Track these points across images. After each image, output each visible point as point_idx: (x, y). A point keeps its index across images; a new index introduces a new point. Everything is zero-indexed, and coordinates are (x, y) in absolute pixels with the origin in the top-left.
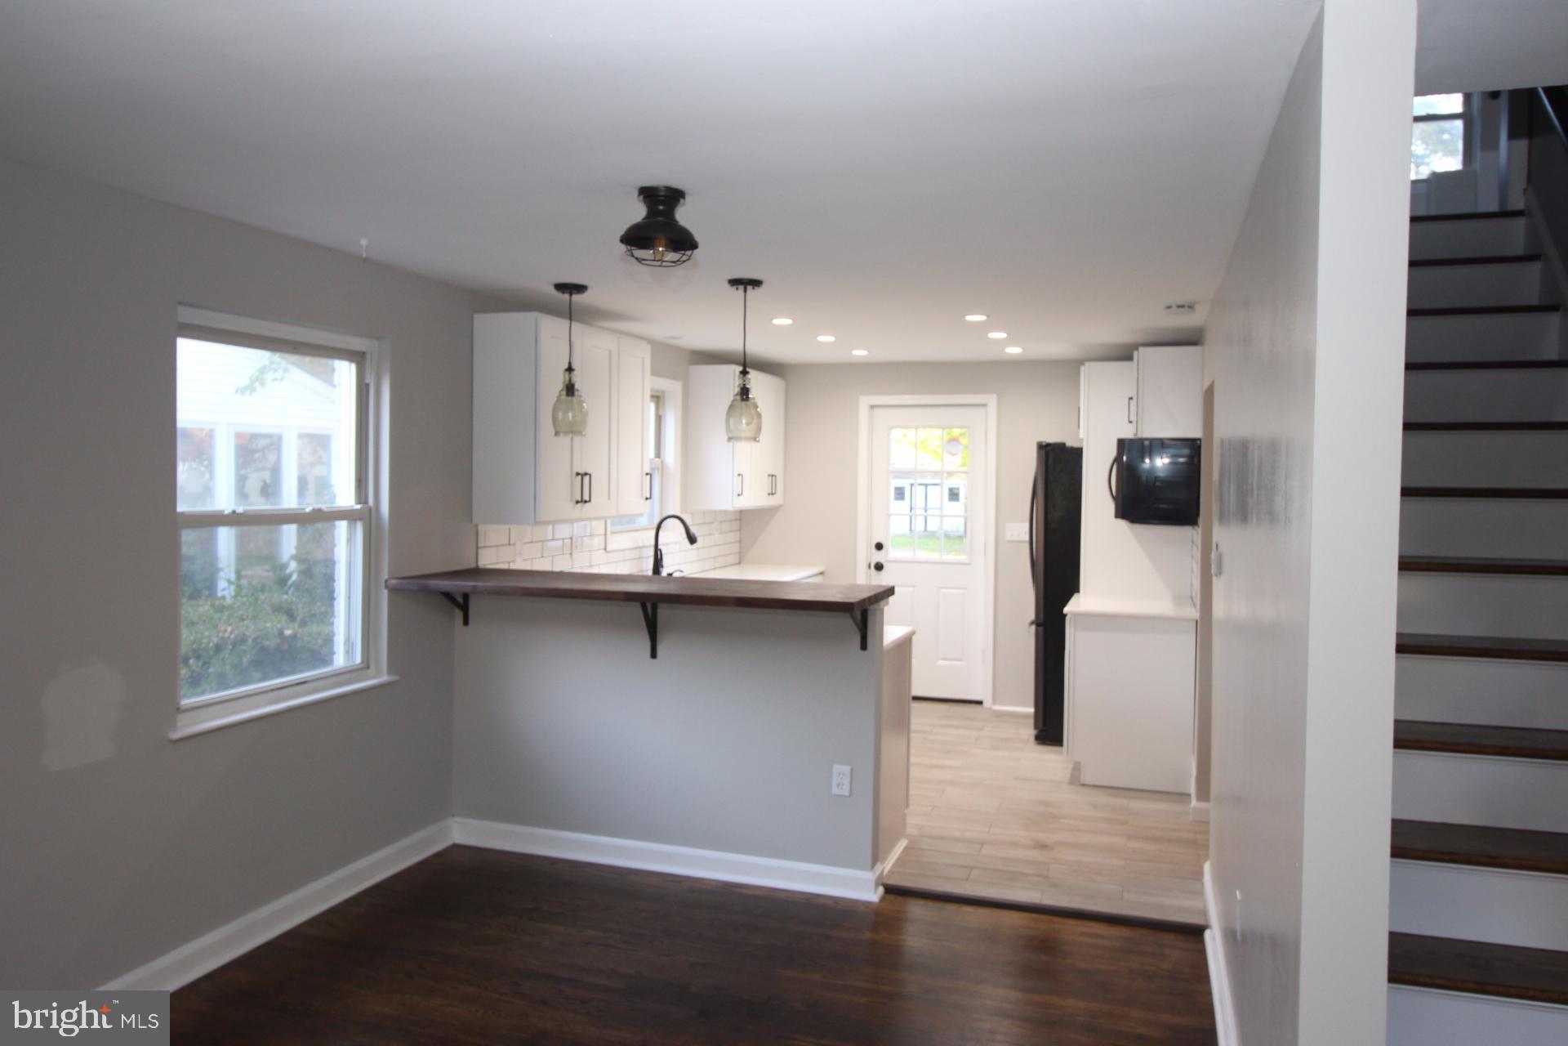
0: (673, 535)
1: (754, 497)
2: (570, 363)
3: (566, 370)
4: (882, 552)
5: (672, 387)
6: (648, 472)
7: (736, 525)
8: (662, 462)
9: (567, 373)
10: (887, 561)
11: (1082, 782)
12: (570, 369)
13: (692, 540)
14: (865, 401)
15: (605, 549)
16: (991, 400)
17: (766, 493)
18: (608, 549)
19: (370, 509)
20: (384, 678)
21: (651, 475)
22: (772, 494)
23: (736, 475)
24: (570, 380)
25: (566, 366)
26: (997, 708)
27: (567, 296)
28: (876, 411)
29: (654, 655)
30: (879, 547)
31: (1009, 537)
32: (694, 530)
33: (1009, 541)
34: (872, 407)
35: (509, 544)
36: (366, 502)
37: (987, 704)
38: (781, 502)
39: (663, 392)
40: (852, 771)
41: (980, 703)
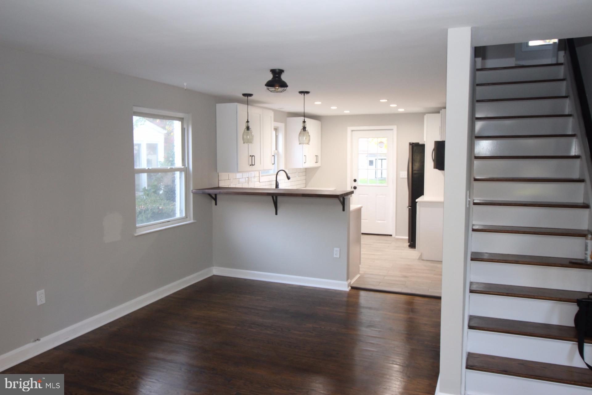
0: (282, 176)
1: (311, 164)
4: (356, 183)
5: (281, 125)
6: (274, 155)
7: (304, 174)
8: (278, 151)
9: (247, 123)
10: (358, 186)
11: (422, 259)
13: (289, 178)
14: (349, 129)
15: (259, 181)
16: (395, 127)
17: (315, 162)
18: (260, 181)
19: (186, 167)
20: (192, 221)
21: (274, 156)
22: (317, 162)
23: (304, 156)
24: (248, 125)
25: (247, 121)
26: (397, 237)
27: (246, 97)
28: (354, 132)
29: (276, 214)
30: (355, 181)
31: (401, 177)
32: (289, 175)
33: (401, 178)
34: (352, 131)
35: (228, 179)
36: (185, 166)
37: (393, 236)
38: (320, 165)
39: (278, 127)
40: (340, 250)
41: (391, 235)
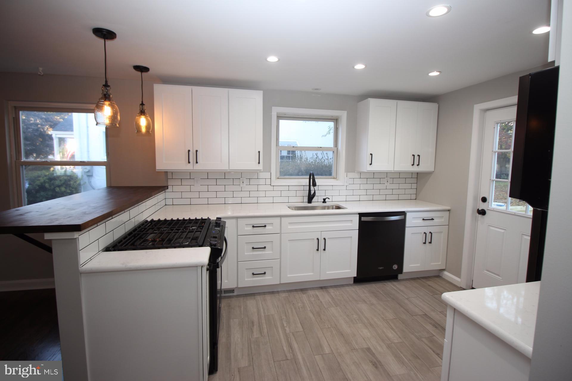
2: (142, 102)
3: (141, 104)
4: (486, 203)
5: (343, 115)
7: (414, 181)
10: (488, 209)
12: (142, 104)
14: (478, 108)
15: (271, 185)
17: (411, 165)
18: (273, 185)
22: (417, 165)
23: (369, 154)
24: (142, 109)
25: (141, 103)
27: (139, 73)
28: (489, 113)
30: (484, 200)
38: (432, 170)
